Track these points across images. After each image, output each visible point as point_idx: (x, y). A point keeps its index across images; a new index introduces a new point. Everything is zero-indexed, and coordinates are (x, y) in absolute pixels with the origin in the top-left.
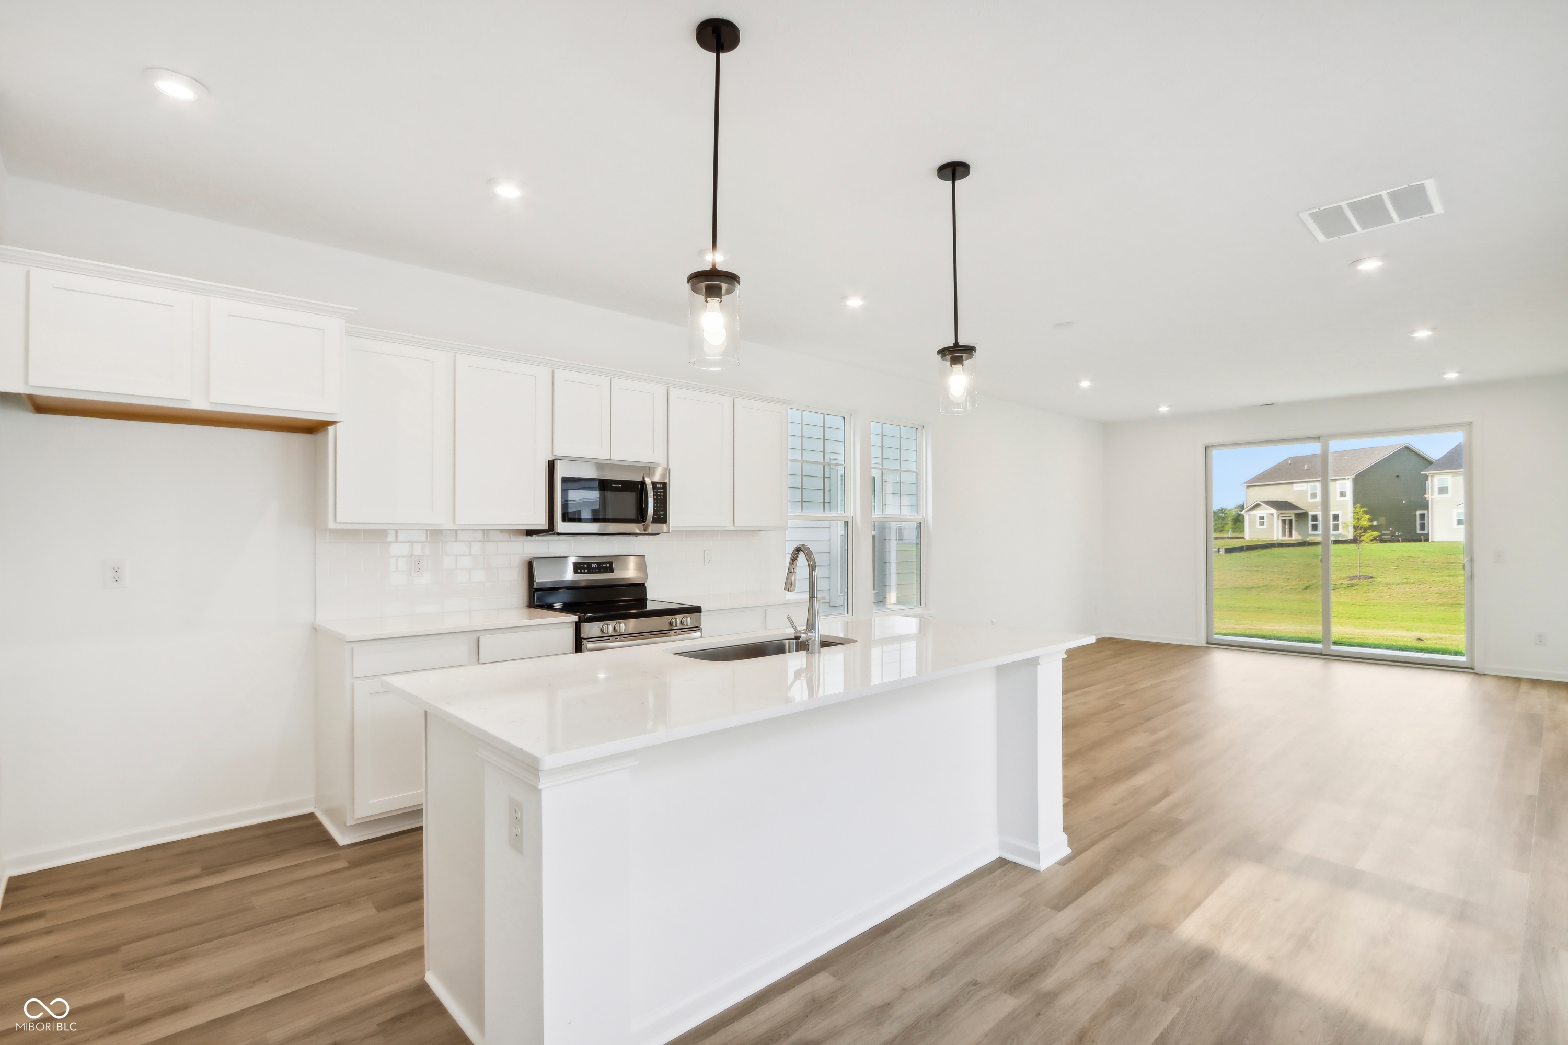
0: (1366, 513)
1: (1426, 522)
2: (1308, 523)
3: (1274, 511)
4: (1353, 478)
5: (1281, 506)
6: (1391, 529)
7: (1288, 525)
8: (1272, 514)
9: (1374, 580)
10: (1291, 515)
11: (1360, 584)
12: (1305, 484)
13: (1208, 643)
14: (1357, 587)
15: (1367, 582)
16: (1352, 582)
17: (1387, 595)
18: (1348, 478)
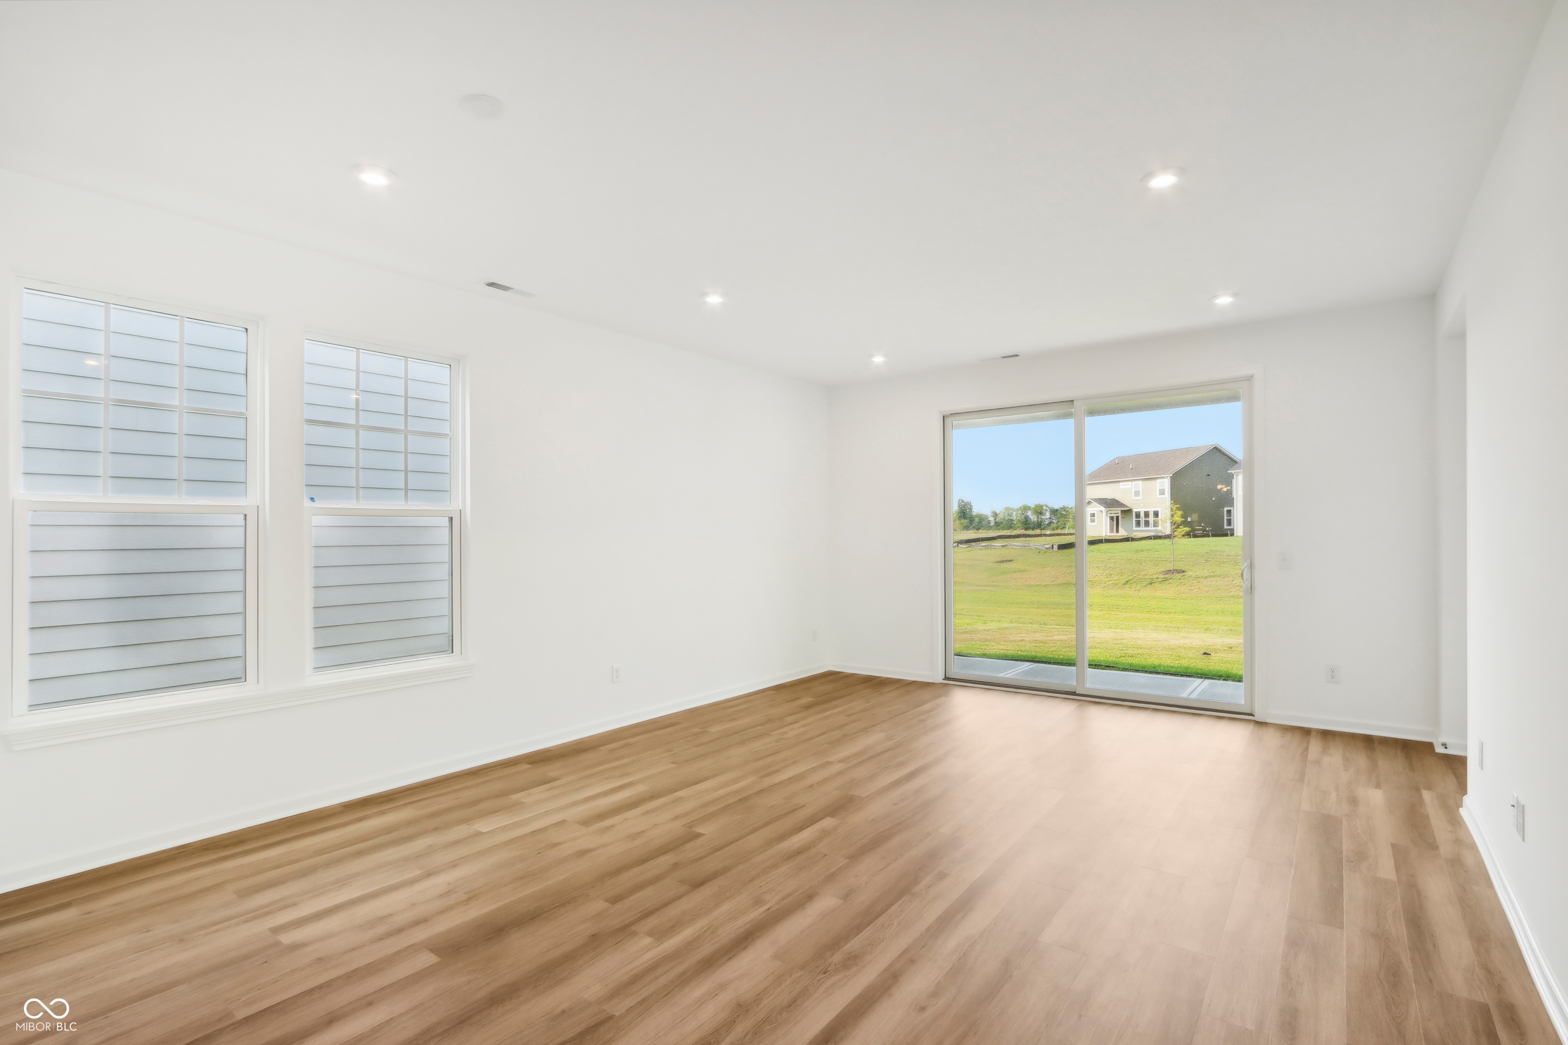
0: (1178, 509)
1: (1232, 518)
2: (1132, 520)
3: (1102, 508)
4: (1171, 477)
5: (1110, 503)
6: (1202, 524)
7: (1115, 521)
8: (1102, 511)
9: (1185, 573)
10: (1117, 511)
11: (1174, 578)
12: (1130, 483)
13: (946, 678)
14: (1171, 581)
15: (1179, 576)
16: (1167, 576)
17: (1196, 589)
18: (1167, 477)
